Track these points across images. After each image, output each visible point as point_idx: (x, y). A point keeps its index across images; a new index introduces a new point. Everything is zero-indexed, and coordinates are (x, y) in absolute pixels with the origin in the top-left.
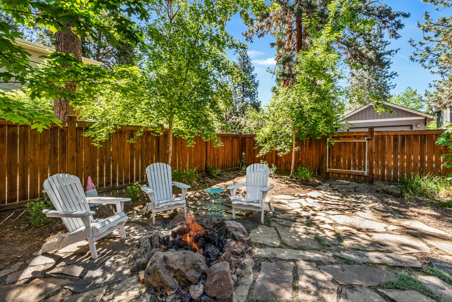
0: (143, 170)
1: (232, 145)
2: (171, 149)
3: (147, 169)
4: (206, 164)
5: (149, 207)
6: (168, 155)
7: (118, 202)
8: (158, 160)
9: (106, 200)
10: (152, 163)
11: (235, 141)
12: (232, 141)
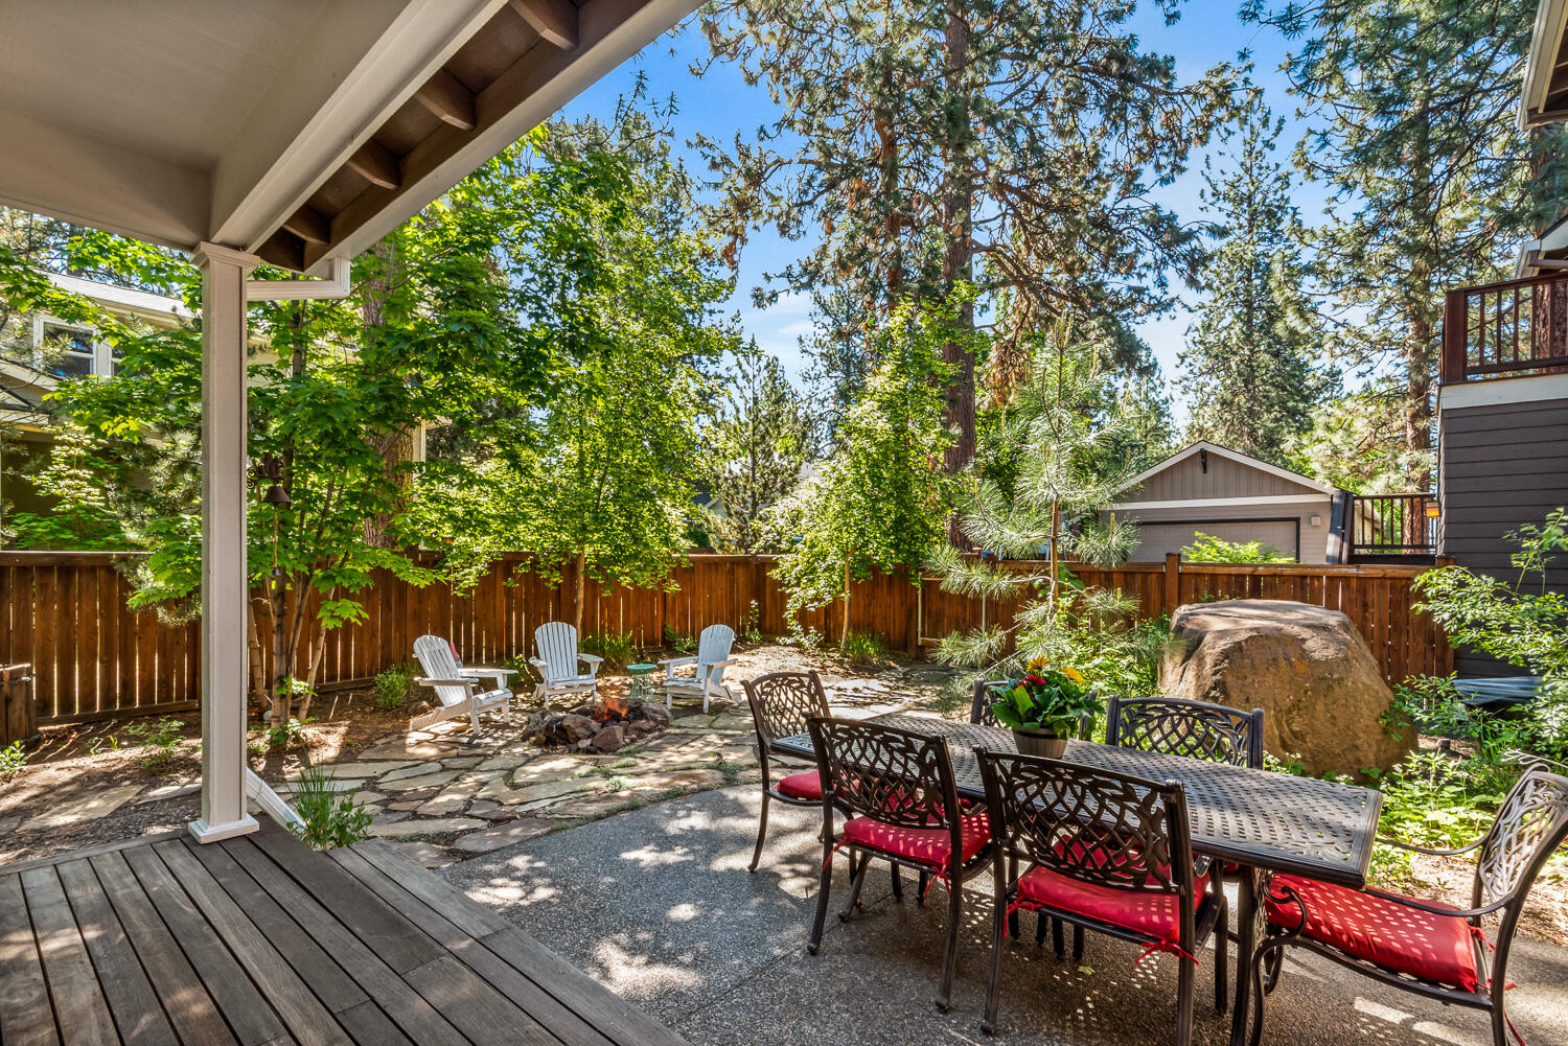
0: (530, 635)
1: (732, 582)
2: (581, 596)
3: (538, 632)
4: (664, 626)
5: (541, 689)
6: (574, 607)
7: (499, 674)
8: (557, 618)
9: (486, 672)
10: (546, 621)
11: (740, 573)
12: (732, 572)
